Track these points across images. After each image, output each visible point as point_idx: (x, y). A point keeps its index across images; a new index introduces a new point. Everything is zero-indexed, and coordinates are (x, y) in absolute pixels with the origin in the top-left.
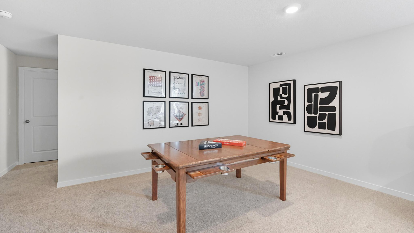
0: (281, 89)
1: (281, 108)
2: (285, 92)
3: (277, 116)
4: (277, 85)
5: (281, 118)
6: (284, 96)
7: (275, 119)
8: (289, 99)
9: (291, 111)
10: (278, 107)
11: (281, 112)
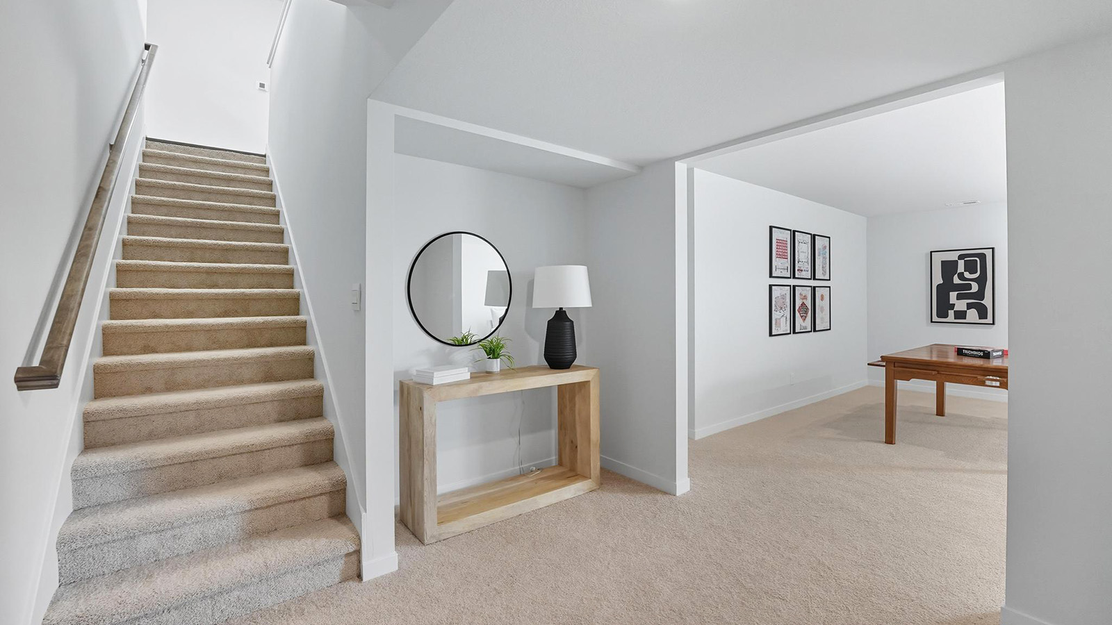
0: (961, 264)
1: (959, 297)
2: (970, 267)
3: (951, 313)
4: (953, 256)
5: (961, 315)
6: (967, 275)
7: (946, 316)
8: (982, 281)
9: (987, 301)
10: (953, 295)
11: (961, 305)
